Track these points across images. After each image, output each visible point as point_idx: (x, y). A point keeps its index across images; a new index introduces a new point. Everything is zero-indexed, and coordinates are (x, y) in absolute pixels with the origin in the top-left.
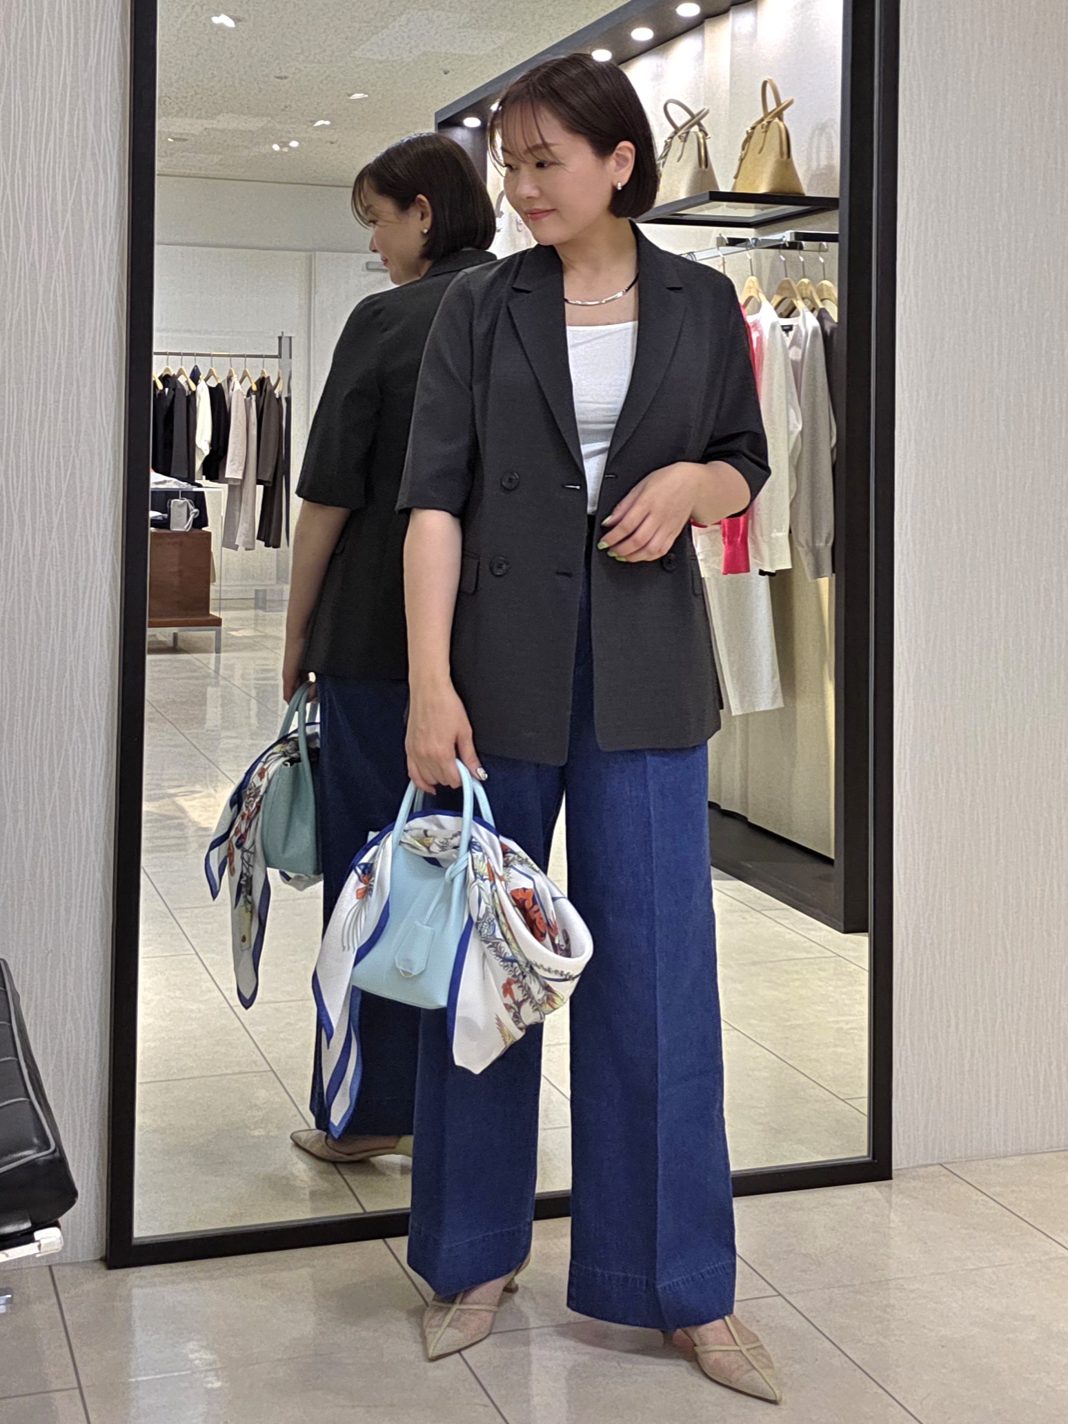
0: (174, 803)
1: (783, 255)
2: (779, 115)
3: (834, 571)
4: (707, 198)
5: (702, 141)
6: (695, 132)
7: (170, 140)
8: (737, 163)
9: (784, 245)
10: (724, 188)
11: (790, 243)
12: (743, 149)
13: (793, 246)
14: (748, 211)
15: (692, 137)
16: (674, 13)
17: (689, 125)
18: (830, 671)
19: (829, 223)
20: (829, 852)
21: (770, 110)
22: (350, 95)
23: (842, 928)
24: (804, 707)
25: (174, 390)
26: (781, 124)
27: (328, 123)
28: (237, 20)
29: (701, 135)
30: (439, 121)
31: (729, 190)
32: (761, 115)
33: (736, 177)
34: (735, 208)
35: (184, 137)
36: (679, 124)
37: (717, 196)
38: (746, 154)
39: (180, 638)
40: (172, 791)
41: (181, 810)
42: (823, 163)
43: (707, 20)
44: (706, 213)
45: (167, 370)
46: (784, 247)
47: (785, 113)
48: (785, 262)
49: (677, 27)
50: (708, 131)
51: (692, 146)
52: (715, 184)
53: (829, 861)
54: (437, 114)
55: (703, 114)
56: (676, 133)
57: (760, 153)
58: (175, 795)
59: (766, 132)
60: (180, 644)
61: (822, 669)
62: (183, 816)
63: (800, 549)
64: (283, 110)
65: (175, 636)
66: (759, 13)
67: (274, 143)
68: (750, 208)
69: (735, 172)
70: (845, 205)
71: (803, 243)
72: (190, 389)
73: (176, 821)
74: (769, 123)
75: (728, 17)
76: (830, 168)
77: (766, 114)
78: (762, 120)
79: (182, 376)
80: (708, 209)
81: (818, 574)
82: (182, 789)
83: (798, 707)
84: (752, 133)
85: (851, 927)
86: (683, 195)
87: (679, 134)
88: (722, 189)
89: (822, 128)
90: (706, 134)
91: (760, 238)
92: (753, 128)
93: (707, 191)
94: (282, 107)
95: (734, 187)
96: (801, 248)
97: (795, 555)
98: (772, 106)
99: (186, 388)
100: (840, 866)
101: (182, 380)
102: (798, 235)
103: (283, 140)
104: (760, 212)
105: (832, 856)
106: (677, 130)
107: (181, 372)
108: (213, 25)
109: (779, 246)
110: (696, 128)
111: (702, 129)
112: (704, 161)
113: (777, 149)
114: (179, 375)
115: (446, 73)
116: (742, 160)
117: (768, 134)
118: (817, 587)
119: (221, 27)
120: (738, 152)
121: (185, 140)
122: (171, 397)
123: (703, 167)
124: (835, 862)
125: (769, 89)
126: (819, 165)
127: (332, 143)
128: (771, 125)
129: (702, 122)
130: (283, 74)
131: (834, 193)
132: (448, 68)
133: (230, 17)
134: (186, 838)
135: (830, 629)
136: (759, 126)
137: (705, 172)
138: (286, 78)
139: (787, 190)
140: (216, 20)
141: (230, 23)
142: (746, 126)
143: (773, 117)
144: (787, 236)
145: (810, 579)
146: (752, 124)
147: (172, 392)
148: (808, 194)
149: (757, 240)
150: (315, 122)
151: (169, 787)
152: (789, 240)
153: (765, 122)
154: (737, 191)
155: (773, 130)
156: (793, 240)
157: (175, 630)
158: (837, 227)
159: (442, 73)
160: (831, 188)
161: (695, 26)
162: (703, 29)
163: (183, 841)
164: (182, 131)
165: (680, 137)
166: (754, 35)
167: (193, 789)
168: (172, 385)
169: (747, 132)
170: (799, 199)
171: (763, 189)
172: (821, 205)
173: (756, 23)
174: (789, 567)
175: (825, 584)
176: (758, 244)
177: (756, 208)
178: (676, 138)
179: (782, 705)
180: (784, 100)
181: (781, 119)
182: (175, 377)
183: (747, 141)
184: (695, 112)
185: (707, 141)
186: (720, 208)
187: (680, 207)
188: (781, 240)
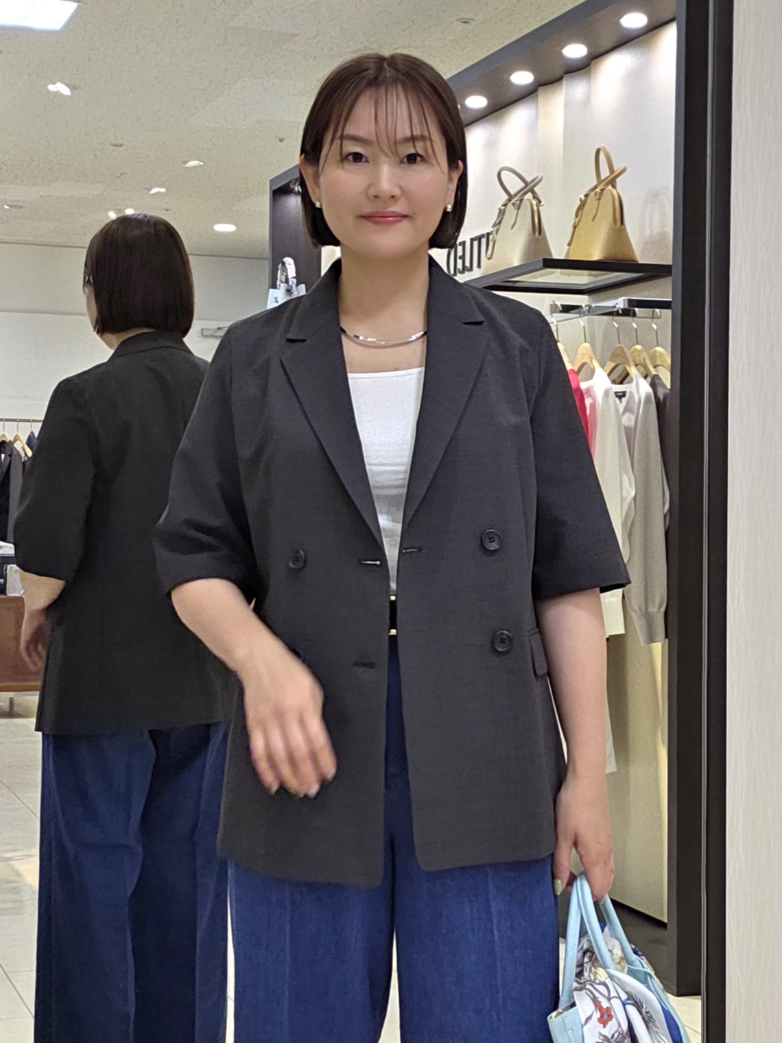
0: (9, 866)
1: (616, 322)
2: (612, 182)
3: (667, 636)
4: (541, 264)
5: (535, 208)
6: (529, 200)
7: (6, 207)
8: (570, 230)
9: (618, 311)
10: (558, 253)
11: (623, 310)
12: (577, 216)
13: (626, 313)
14: (582, 278)
15: (526, 204)
16: (509, 81)
17: (522, 192)
18: (663, 735)
19: (662, 290)
20: (662, 915)
21: (603, 177)
22: (185, 162)
23: (675, 992)
24: (637, 772)
25: (10, 456)
26: (614, 192)
27: (163, 190)
28: (73, 88)
29: (534, 202)
30: (274, 188)
31: (562, 257)
32: (595, 183)
33: (569, 244)
34: (569, 275)
35: (20, 204)
36: (513, 192)
37: (551, 263)
38: (579, 221)
39: (16, 702)
40: (9, 855)
41: (18, 874)
42: (657, 230)
43: (540, 88)
44: (540, 280)
45: (4, 436)
46: (617, 314)
47: (618, 180)
48: (618, 329)
49: (511, 95)
50: (541, 199)
51: (525, 212)
52: (549, 252)
53: (662, 925)
54: (272, 182)
55: (537, 181)
56: (509, 200)
57: (593, 220)
58: (10, 859)
59: (599, 199)
60: (16, 709)
61: (655, 734)
62: (18, 879)
63: (633, 614)
64: (118, 177)
65: (11, 701)
66: (592, 81)
67: (109, 210)
68: (584, 275)
69: (567, 241)
70: (678, 271)
71: (636, 309)
72: (26, 455)
73: (12, 885)
74: (602, 190)
75: (562, 84)
76: (663, 235)
77: (600, 181)
78: (596, 187)
79: (18, 442)
80: (541, 276)
81: (651, 639)
82: (18, 853)
83: (631, 773)
84: (586, 201)
85: (684, 990)
86: (516, 263)
87: (513, 201)
88: (555, 256)
89: (655, 196)
90: (540, 202)
91: (593, 305)
92: (586, 196)
93: (541, 259)
94: (118, 175)
95: (567, 255)
96: (634, 315)
97: (628, 620)
98: (605, 173)
99: (23, 455)
100: (673, 929)
101: (18, 446)
102: (630, 301)
103: (119, 207)
104: (593, 279)
105: (666, 920)
106: (511, 197)
107: (17, 438)
108: (49, 92)
109: (612, 313)
110: (529, 196)
111: (535, 197)
112: (537, 229)
113: (611, 217)
114: (16, 440)
115: (281, 140)
116: (575, 227)
117: (601, 201)
118: (650, 652)
119: (58, 94)
120: (572, 220)
121: (22, 207)
122: (8, 463)
123: (537, 234)
124: (668, 926)
125: (602, 156)
126: (652, 232)
127: (167, 210)
128: (604, 192)
129: (536, 189)
130: (120, 142)
131: (668, 261)
132: (283, 135)
133: (66, 84)
134: (21, 901)
135: (663, 696)
136: (593, 193)
137: (538, 239)
138: (121, 145)
139: (620, 257)
140: (51, 88)
141: (66, 91)
142: (581, 194)
143: (607, 185)
144: (620, 303)
145: (642, 644)
146: (585, 192)
147: (8, 458)
148: (640, 262)
149: (590, 307)
150: (150, 189)
151: (5, 851)
152: (622, 307)
153: (598, 190)
154: (571, 258)
155: (606, 198)
156: (627, 306)
157: (11, 694)
158: (670, 295)
159: (278, 141)
160: (664, 255)
161: (529, 94)
162: (537, 96)
163: (19, 904)
164: (19, 198)
165: (513, 204)
166: (587, 100)
167: (29, 853)
168: (8, 449)
169: (581, 199)
170: (630, 266)
171: (596, 256)
172: (654, 272)
173: (589, 90)
174: (622, 631)
175: (659, 649)
176: (591, 311)
177: (589, 275)
178: (510, 205)
179: (615, 770)
180: (617, 168)
181: (614, 187)
182: (11, 443)
183: (581, 208)
184: (529, 179)
185: (541, 208)
186: (553, 276)
187: (515, 273)
188: (614, 307)
